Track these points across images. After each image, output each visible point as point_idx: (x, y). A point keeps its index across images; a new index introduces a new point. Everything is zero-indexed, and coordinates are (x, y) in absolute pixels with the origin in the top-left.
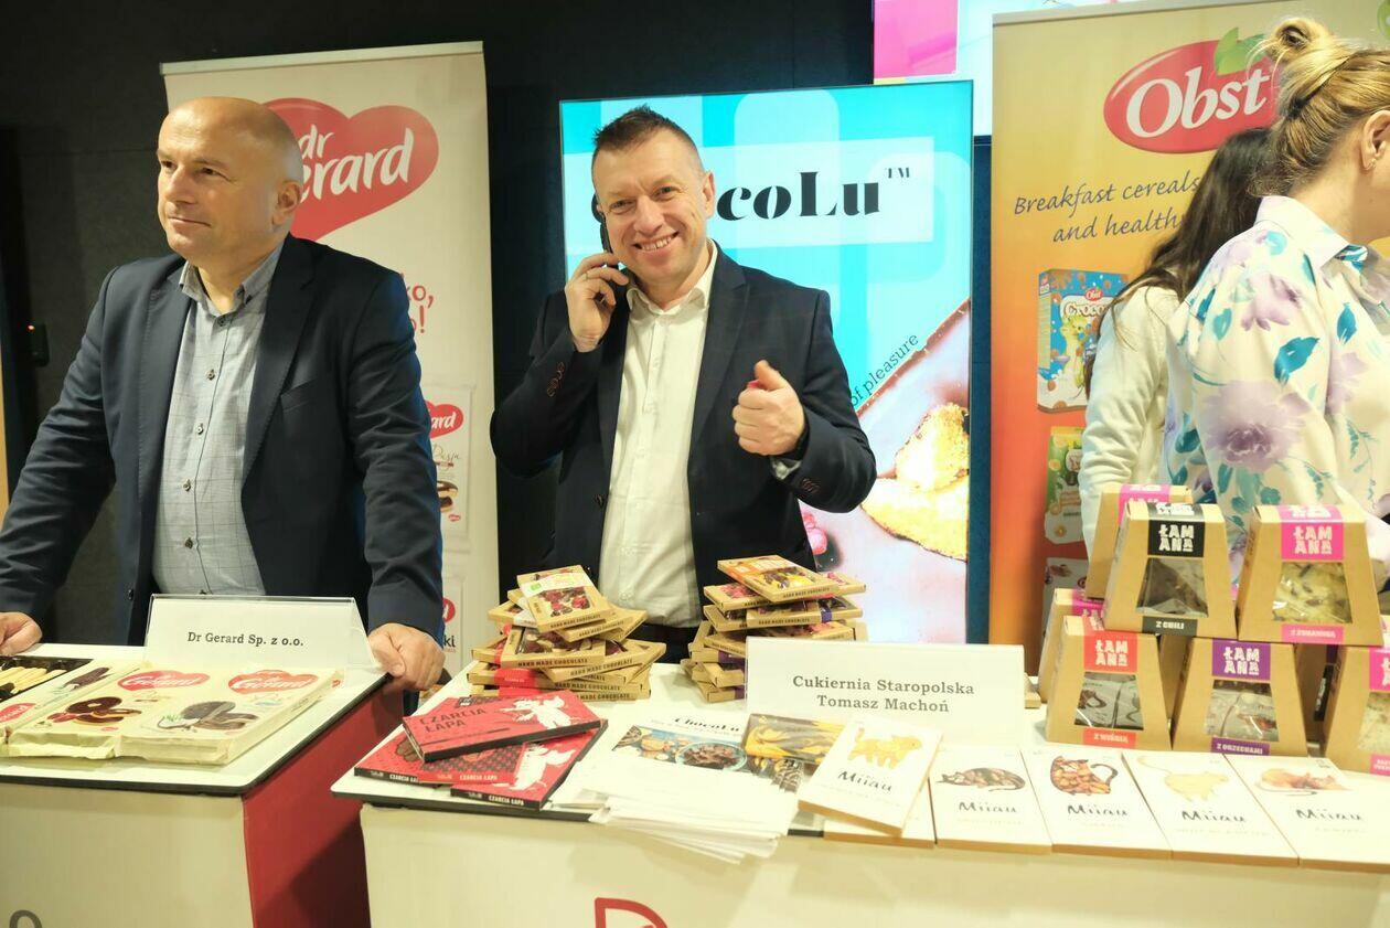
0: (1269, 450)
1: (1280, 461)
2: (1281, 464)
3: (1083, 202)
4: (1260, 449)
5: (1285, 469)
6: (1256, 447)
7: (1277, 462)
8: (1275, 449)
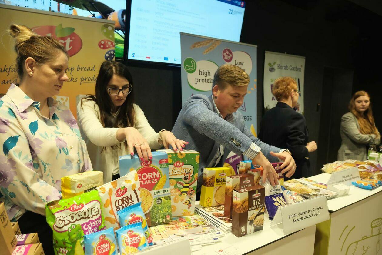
0: (7, 179)
1: (11, 182)
2: (12, 183)
3: (12, 72)
4: (4, 179)
5: (14, 185)
6: (3, 179)
7: (10, 183)
8: (9, 179)
